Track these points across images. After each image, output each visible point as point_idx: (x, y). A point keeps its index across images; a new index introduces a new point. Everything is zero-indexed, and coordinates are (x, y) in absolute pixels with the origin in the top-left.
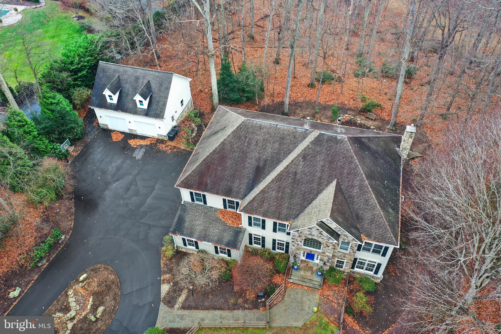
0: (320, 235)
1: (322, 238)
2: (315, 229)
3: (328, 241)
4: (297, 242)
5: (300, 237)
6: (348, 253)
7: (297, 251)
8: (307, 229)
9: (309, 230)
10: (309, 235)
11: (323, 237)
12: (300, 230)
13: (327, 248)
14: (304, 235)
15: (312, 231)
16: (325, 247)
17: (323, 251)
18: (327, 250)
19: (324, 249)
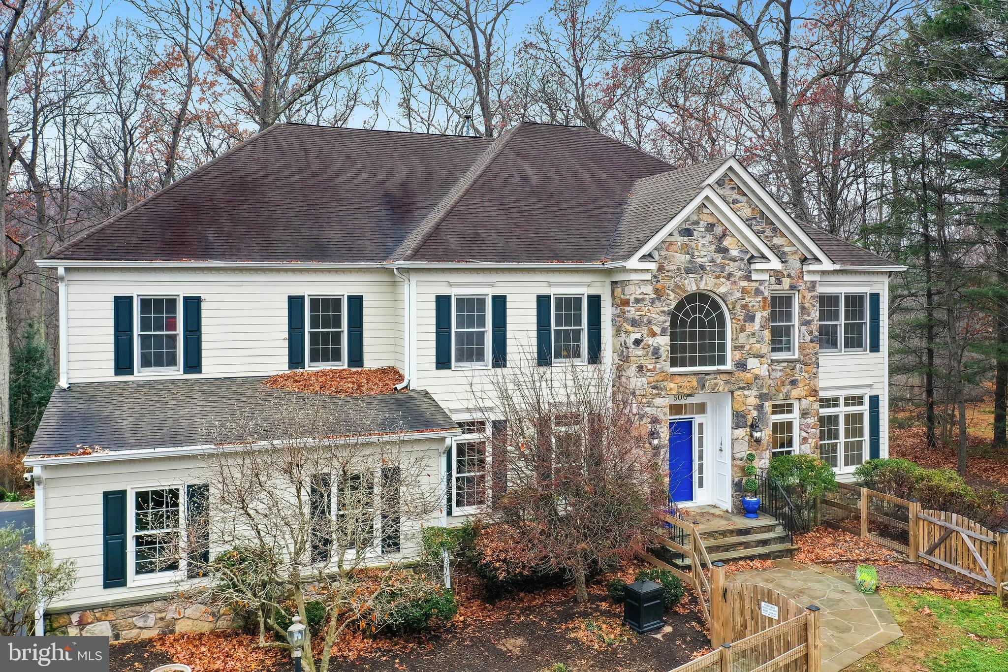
0: (719, 258)
1: (730, 275)
2: (701, 228)
3: (744, 284)
4: (650, 341)
5: (659, 299)
6: (796, 357)
7: (658, 401)
8: (679, 239)
9: (686, 239)
10: (688, 271)
11: (732, 267)
12: (656, 255)
13: (749, 328)
14: (671, 283)
15: (693, 244)
16: (742, 330)
17: (738, 355)
18: (752, 340)
19: (742, 338)
